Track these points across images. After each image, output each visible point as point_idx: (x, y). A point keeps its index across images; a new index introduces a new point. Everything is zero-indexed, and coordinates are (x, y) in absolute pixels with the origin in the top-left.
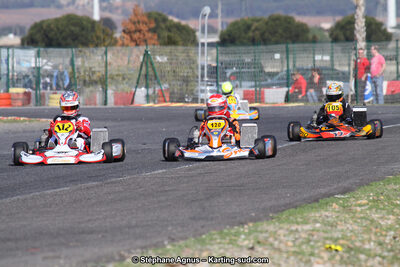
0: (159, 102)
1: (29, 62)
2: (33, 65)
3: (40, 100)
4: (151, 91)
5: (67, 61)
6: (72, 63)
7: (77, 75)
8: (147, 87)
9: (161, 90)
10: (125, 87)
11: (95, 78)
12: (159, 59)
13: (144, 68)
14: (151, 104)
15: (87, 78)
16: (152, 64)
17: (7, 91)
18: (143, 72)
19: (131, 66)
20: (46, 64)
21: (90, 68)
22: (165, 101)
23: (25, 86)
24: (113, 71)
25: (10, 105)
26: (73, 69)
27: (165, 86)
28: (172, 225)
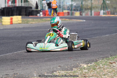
0: (107, 15)
1: (69, 3)
2: (70, 4)
3: (72, 14)
4: (105, 12)
5: (80, 3)
6: (82, 3)
7: (83, 7)
8: (104, 10)
9: (108, 11)
10: (97, 10)
11: (88, 7)
12: (107, 2)
13: (103, 5)
14: (105, 15)
15: (86, 8)
16: (105, 4)
17: (63, 11)
18: (103, 6)
19: (99, 4)
20: (74, 3)
21: (87, 5)
22: (109, 14)
23: (68, 10)
24: (94, 5)
25: (64, 15)
26: (82, 5)
27: (109, 10)
28: (111, 51)
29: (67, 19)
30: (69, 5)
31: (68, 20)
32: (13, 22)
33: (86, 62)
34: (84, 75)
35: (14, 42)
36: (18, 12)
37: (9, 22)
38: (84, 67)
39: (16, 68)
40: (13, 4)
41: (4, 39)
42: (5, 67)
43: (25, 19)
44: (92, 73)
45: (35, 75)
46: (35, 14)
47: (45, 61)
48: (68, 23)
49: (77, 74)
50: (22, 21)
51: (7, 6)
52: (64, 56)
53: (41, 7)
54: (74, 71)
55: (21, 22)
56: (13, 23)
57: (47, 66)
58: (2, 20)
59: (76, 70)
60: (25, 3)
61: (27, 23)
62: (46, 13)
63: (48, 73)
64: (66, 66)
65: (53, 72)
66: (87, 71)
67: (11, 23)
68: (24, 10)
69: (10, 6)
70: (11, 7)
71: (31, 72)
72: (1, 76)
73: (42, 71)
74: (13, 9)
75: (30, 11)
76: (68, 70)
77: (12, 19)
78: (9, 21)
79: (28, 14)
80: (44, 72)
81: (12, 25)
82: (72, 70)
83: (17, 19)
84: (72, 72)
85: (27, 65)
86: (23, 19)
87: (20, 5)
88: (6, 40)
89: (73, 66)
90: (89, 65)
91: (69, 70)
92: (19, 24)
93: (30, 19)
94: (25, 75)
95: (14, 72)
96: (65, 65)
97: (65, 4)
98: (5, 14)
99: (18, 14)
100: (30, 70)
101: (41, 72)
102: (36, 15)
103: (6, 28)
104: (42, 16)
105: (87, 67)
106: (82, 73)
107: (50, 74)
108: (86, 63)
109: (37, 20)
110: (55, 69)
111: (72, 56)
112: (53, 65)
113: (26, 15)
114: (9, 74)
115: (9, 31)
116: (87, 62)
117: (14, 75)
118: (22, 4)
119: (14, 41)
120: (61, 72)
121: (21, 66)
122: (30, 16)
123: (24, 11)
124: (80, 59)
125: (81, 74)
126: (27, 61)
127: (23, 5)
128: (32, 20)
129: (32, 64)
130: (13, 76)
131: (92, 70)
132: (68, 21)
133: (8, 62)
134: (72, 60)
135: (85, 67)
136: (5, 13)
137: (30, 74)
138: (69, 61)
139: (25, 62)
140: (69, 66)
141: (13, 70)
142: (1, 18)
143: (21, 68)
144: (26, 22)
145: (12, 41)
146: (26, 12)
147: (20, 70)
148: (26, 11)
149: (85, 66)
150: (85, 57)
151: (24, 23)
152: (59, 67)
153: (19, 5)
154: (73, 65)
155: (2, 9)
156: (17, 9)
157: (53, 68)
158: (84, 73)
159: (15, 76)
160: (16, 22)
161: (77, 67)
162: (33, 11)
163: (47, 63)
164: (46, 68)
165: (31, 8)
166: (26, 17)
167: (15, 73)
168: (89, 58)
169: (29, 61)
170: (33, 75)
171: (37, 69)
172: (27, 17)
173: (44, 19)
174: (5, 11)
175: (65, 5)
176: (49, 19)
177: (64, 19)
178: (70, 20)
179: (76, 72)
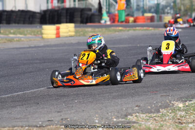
29: (151, 28)
30: (155, 4)
31: (151, 30)
32: (61, 34)
33: (181, 98)
34: (180, 121)
35: (61, 66)
36: (68, 17)
37: (54, 34)
38: (178, 107)
39: (65, 109)
40: (59, 5)
41: (45, 62)
42: (47, 108)
43: (80, 29)
44: (192, 117)
45: (97, 121)
46: (97, 20)
47: (114, 98)
48: (152, 35)
49: (167, 118)
50: (76, 32)
51: (50, 7)
52: (146, 90)
53: (106, 8)
54: (162, 114)
55: (73, 34)
56: (61, 36)
57: (117, 106)
58: (43, 31)
59: (165, 111)
60: (80, 2)
61: (84, 35)
62: (115, 18)
63: (117, 117)
64: (149, 106)
65: (126, 116)
66: (183, 113)
67: (58, 35)
68: (78, 14)
69: (55, 7)
70: (57, 9)
71: (89, 117)
72: (40, 123)
73: (108, 113)
74: (60, 11)
75: (88, 15)
76: (151, 112)
77: (58, 29)
78: (55, 32)
79: (85, 20)
80: (111, 116)
81: (58, 39)
82: (159, 112)
83: (67, 29)
84: (158, 115)
85: (83, 105)
86: (77, 29)
87: (72, 6)
88: (48, 64)
89: (160, 106)
90: (187, 103)
91: (154, 113)
92: (71, 36)
93: (90, 29)
94: (79, 122)
95: (61, 116)
96: (147, 103)
97: (147, 3)
98: (48, 22)
99: (68, 20)
100: (88, 112)
101: (107, 115)
102: (99, 22)
103: (49, 43)
104: (108, 23)
105: (183, 107)
106: (176, 117)
107: (122, 118)
108: (182, 101)
109: (100, 29)
110: (130, 111)
111: (158, 89)
112: (126, 103)
113: (82, 22)
114: (53, 119)
115: (54, 48)
116: (183, 99)
117: (62, 122)
118: (75, 5)
119: (62, 64)
120: (140, 116)
121: (72, 107)
122: (89, 24)
123: (79, 16)
124: (171, 93)
125: (173, 118)
126: (83, 98)
127: (77, 6)
128: (93, 30)
129: (91, 102)
130: (60, 123)
131: (192, 111)
132: (153, 31)
133: (51, 100)
134: (159, 96)
135: (180, 108)
136: (48, 19)
137: (87, 119)
138: (153, 98)
139: (80, 99)
140: (153, 106)
141: (59, 114)
142: (41, 27)
143: (72, 110)
144: (82, 33)
145: (59, 65)
146: (81, 17)
147: (71, 113)
148: (81, 15)
149: (181, 105)
150: (180, 90)
151: (80, 36)
152: (137, 108)
153: (70, 5)
154: (160, 104)
155: (43, 13)
156: (67, 13)
157: (126, 110)
158: (179, 118)
159: (64, 122)
160: (66, 35)
161: (166, 106)
162: (93, 15)
163: (117, 101)
164: (115, 109)
165: (90, 10)
166: (82, 25)
167: (64, 118)
168: (187, 92)
169: (87, 98)
170: (94, 121)
171: (99, 111)
172: (84, 25)
173: (112, 28)
174: (47, 16)
175: (146, 5)
176: (120, 28)
177: (145, 28)
178: (156, 29)
179: (165, 115)
